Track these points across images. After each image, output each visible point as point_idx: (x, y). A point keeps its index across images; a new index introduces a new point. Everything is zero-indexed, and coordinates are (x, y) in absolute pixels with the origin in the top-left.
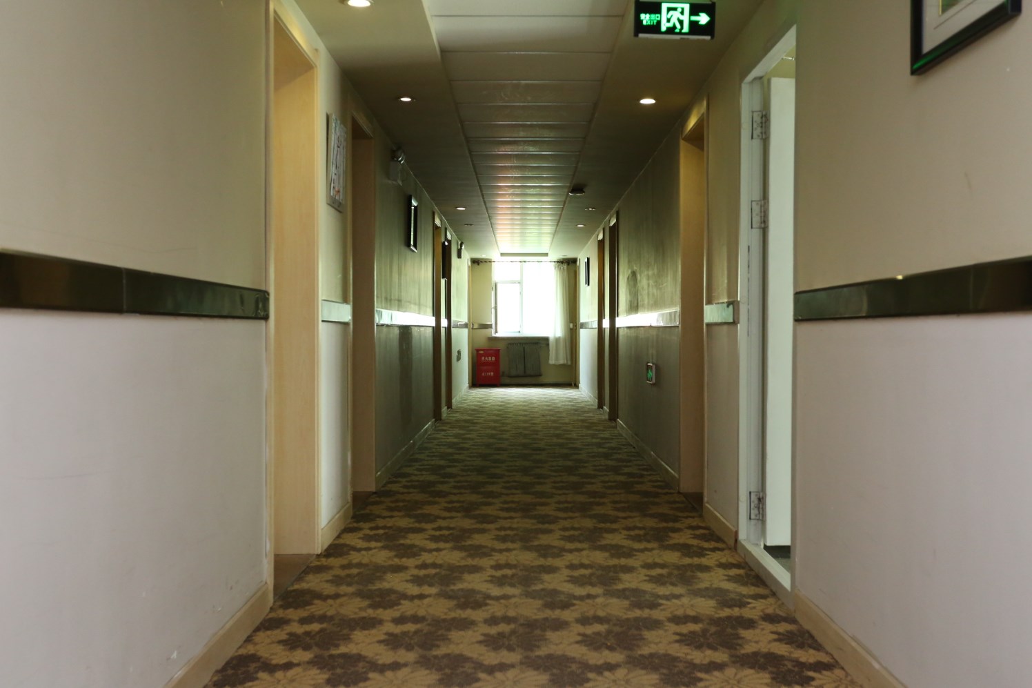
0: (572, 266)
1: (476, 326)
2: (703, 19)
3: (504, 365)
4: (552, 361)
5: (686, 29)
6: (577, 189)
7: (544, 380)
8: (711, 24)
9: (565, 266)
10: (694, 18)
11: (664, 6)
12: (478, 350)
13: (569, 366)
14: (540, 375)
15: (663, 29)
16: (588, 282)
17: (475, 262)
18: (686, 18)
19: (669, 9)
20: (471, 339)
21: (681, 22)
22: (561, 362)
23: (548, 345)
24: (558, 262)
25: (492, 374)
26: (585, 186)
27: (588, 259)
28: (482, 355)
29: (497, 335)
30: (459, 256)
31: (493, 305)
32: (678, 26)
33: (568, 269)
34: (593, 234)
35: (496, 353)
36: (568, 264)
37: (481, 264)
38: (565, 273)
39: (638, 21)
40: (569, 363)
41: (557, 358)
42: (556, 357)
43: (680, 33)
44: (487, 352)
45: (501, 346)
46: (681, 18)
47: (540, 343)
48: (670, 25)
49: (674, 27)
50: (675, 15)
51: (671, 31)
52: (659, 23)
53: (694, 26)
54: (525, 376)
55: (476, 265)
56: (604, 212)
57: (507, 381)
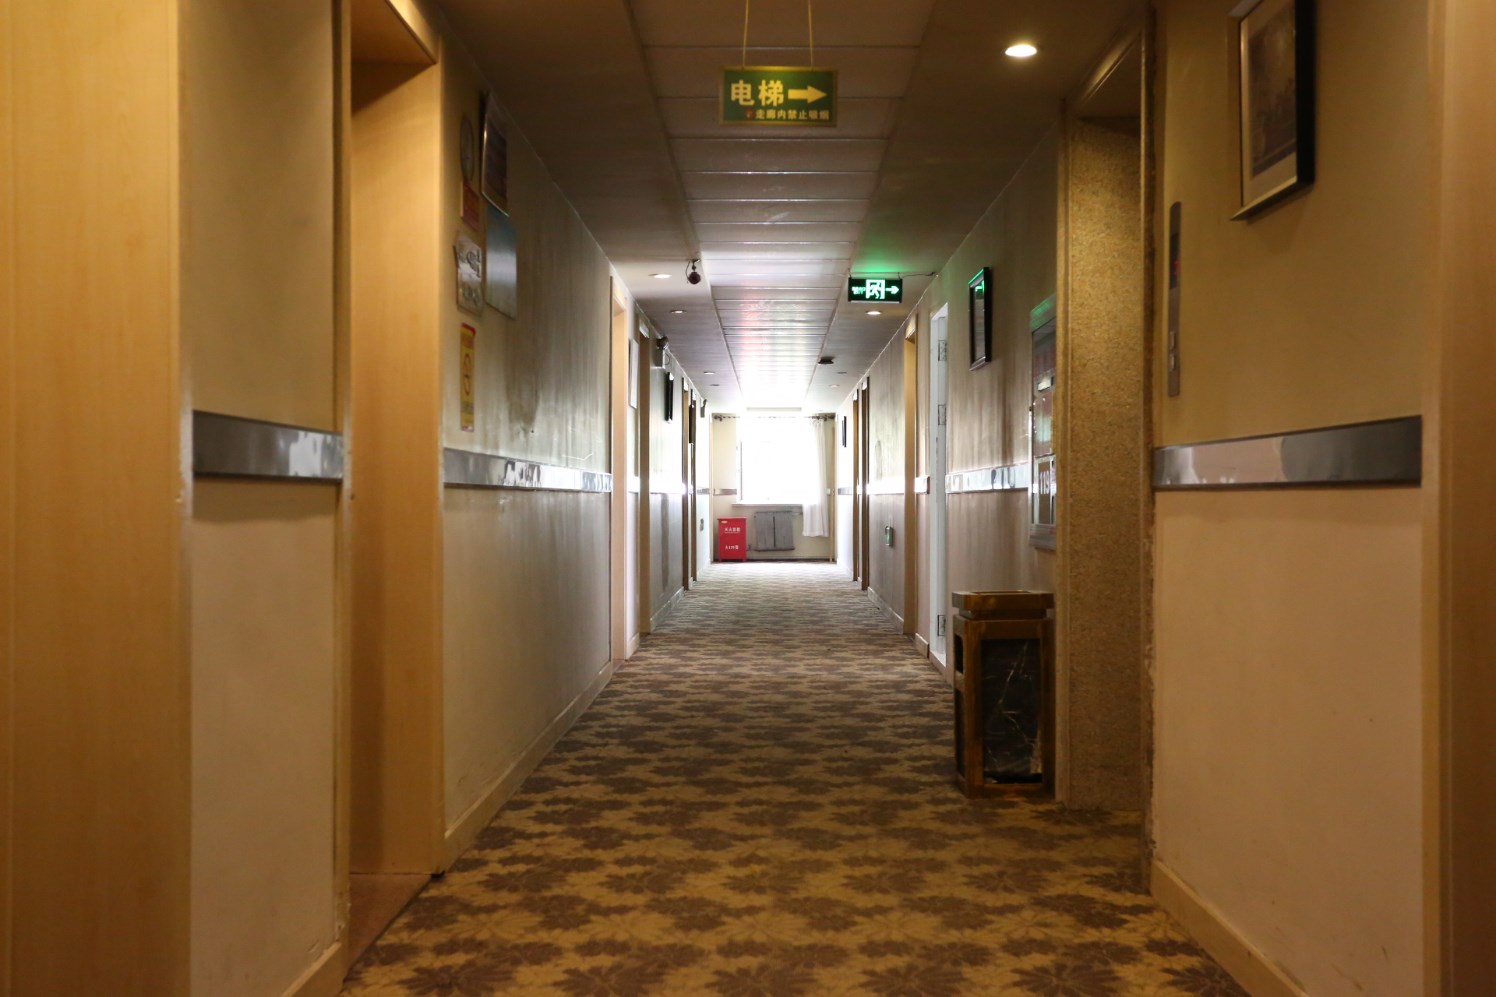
0: (829, 421)
1: (718, 492)
2: (894, 290)
3: (750, 538)
4: (806, 532)
5: (883, 297)
6: (826, 360)
7: (796, 554)
8: (899, 294)
9: (822, 421)
10: (888, 289)
11: (868, 282)
12: (720, 520)
13: (826, 538)
14: (793, 549)
15: (868, 296)
16: (845, 444)
17: (718, 417)
18: (883, 290)
19: (871, 284)
20: (713, 508)
21: (879, 292)
22: (817, 534)
23: (802, 514)
24: (813, 417)
25: (737, 547)
26: (833, 358)
27: (845, 418)
28: (725, 525)
29: (743, 502)
30: (702, 415)
31: (738, 467)
32: (878, 295)
33: (825, 425)
34: (848, 393)
35: (741, 522)
36: (825, 420)
37: (724, 420)
38: (822, 430)
39: (850, 292)
40: (826, 535)
41: (812, 529)
42: (812, 527)
43: (879, 300)
44: (733, 522)
45: (746, 515)
46: (879, 289)
47: (792, 513)
48: (872, 294)
49: (875, 295)
50: (875, 288)
51: (873, 298)
52: (864, 293)
53: (889, 296)
54: (776, 550)
55: (718, 420)
56: (858, 374)
57: (755, 555)
